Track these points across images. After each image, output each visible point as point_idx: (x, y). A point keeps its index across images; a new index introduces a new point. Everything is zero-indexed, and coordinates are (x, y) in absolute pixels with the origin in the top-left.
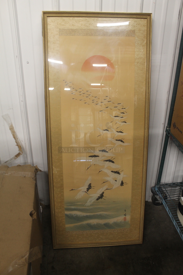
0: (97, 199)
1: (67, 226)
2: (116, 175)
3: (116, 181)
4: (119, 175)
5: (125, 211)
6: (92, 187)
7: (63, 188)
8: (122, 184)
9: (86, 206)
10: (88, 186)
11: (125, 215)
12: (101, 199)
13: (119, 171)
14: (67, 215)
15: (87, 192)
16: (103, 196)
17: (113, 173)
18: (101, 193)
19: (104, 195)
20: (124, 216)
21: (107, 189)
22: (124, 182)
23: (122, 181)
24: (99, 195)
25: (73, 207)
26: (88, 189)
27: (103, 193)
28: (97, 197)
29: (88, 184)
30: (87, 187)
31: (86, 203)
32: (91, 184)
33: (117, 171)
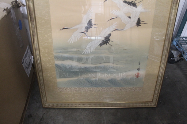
0: (101, 45)
1: (59, 80)
2: (131, 8)
3: (130, 17)
4: (135, 8)
5: (139, 64)
6: (94, 26)
7: (51, 26)
8: (139, 23)
9: (84, 54)
10: (88, 24)
11: (138, 69)
12: (107, 44)
13: (136, 2)
14: (58, 67)
15: (85, 32)
16: (110, 40)
17: (126, 5)
18: (107, 35)
19: (110, 38)
20: (137, 71)
21: (115, 30)
22: (141, 20)
23: (139, 19)
24: (103, 39)
25: (66, 55)
26: (87, 28)
27: (110, 35)
28: (101, 42)
29: (88, 21)
30: (86, 25)
31: (85, 49)
32: (91, 20)
33: (132, 2)
